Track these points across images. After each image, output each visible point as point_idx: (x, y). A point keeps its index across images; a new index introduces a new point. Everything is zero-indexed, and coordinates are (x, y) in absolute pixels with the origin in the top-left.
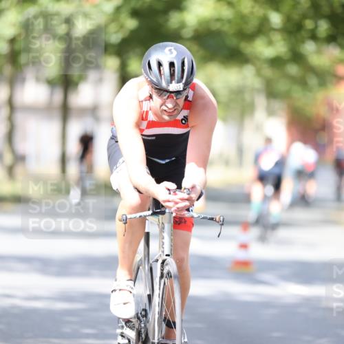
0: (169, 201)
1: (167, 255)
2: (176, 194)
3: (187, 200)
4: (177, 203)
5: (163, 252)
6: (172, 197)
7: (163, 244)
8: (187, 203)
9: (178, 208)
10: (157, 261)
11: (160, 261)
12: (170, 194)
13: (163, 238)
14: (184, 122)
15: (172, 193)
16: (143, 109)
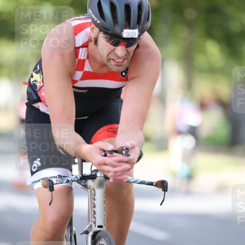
0: (105, 164)
1: (99, 227)
2: (113, 156)
3: (127, 162)
4: (114, 166)
5: (95, 223)
6: (108, 160)
7: (95, 214)
8: (127, 166)
9: (116, 172)
10: (87, 233)
11: (91, 233)
12: (105, 155)
13: (94, 207)
14: (124, 74)
15: (108, 155)
16: (79, 58)
